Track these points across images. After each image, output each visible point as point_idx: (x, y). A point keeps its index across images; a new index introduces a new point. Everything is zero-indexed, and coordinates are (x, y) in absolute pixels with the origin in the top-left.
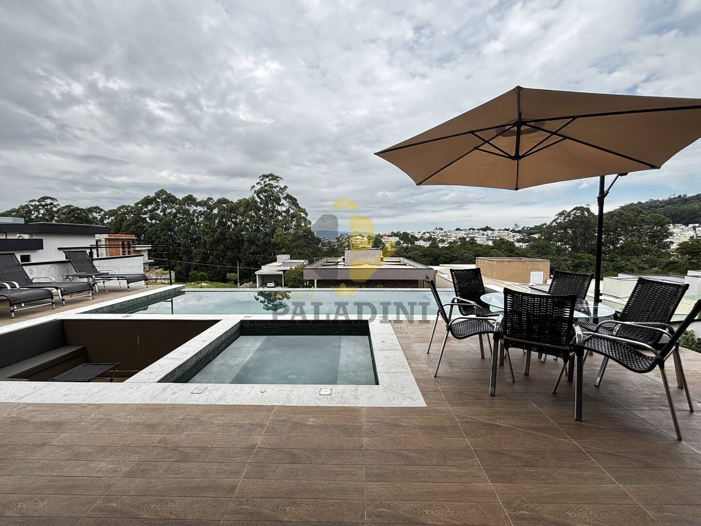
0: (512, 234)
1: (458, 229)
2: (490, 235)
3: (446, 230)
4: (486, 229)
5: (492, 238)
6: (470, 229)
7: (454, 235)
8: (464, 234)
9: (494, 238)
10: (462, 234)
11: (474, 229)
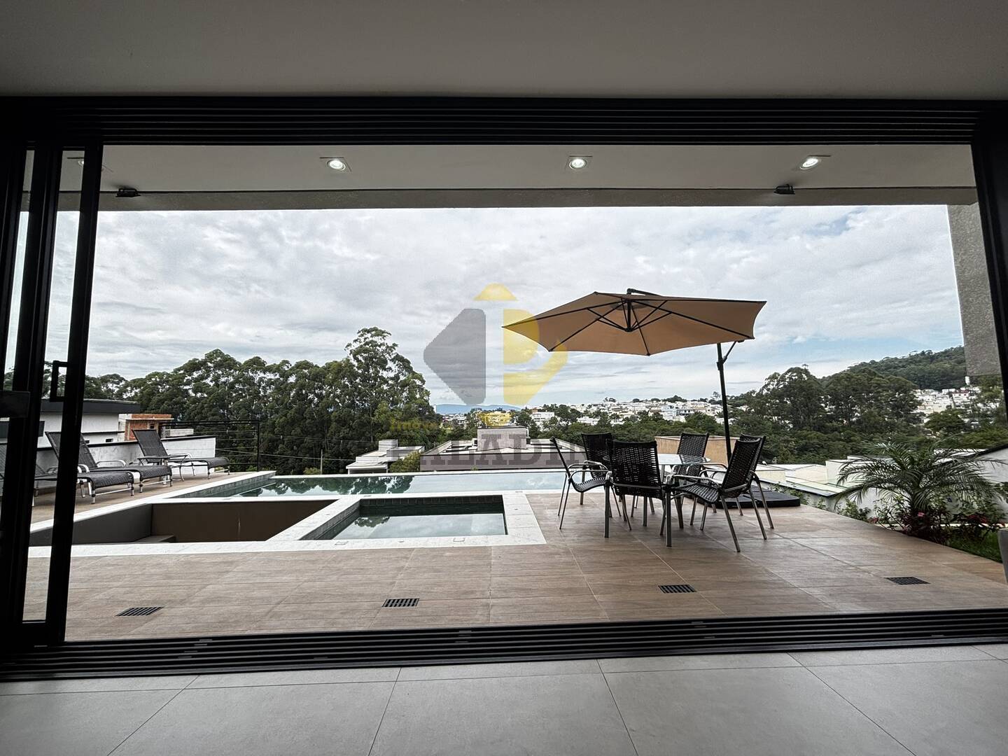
0: (711, 406)
1: (636, 401)
2: (680, 407)
3: (620, 402)
4: (675, 399)
5: (684, 412)
6: (653, 400)
7: (631, 408)
8: (644, 407)
9: (687, 412)
10: (642, 407)
11: (658, 400)
